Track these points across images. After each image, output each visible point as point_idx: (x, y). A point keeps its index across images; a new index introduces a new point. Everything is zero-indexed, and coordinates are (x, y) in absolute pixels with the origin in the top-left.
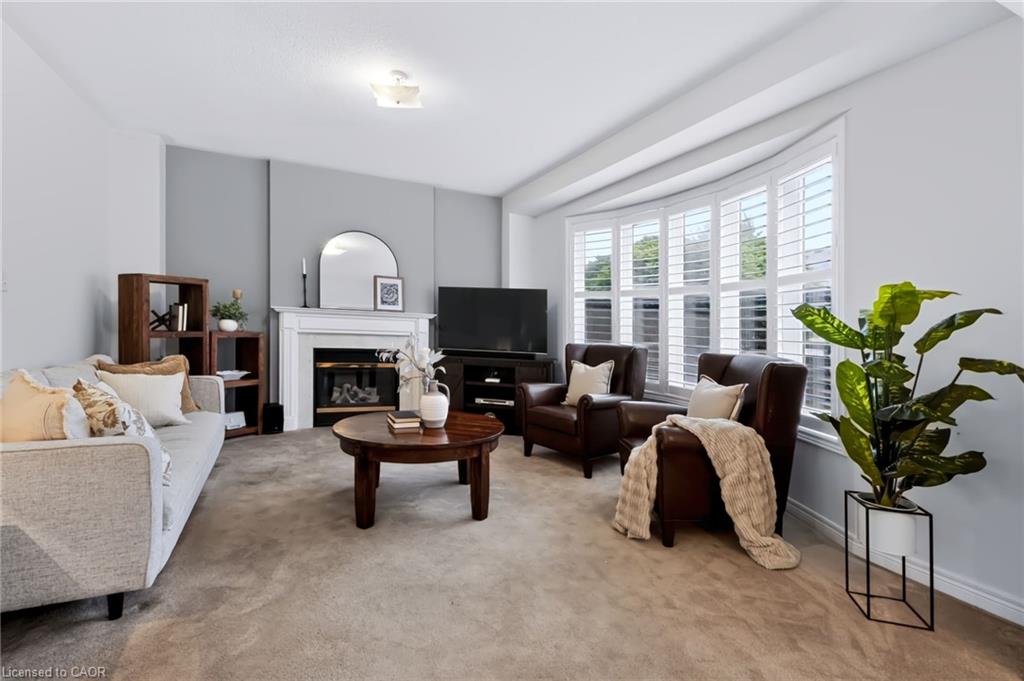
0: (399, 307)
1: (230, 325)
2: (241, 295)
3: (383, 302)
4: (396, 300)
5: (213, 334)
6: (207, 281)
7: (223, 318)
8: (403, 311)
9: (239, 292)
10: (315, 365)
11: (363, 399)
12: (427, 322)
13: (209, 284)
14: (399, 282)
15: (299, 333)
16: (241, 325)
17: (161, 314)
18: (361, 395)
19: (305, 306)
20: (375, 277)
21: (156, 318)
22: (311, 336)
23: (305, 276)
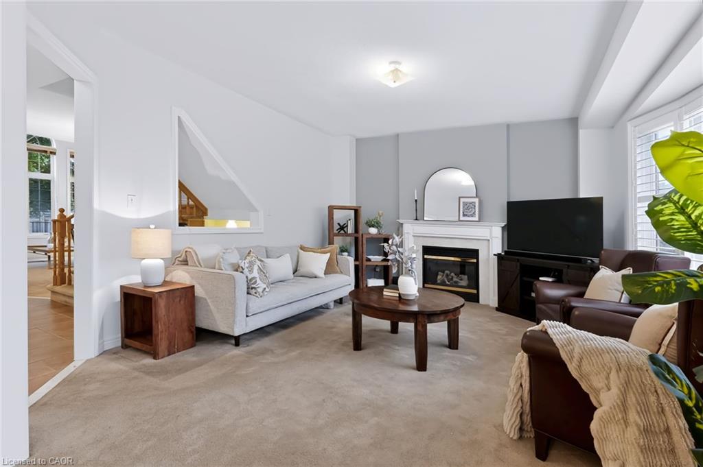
0: (476, 218)
1: (373, 231)
2: (382, 214)
3: (464, 215)
4: (474, 213)
5: (364, 235)
6: (360, 207)
7: (370, 227)
8: (479, 221)
9: (381, 212)
10: (423, 257)
11: (456, 282)
12: (501, 229)
13: (362, 209)
14: (476, 200)
15: (414, 236)
16: (379, 231)
17: (342, 224)
18: (455, 279)
19: (416, 219)
20: (460, 198)
21: (339, 227)
22: (421, 238)
23: (416, 201)
